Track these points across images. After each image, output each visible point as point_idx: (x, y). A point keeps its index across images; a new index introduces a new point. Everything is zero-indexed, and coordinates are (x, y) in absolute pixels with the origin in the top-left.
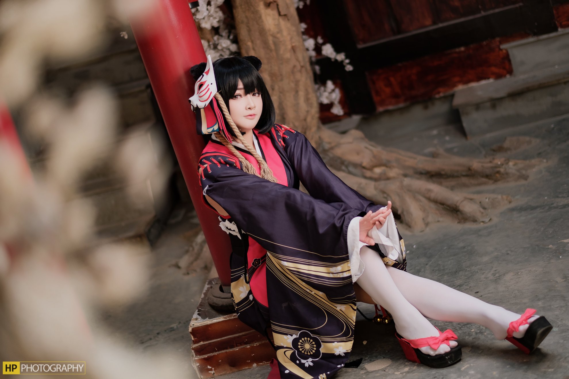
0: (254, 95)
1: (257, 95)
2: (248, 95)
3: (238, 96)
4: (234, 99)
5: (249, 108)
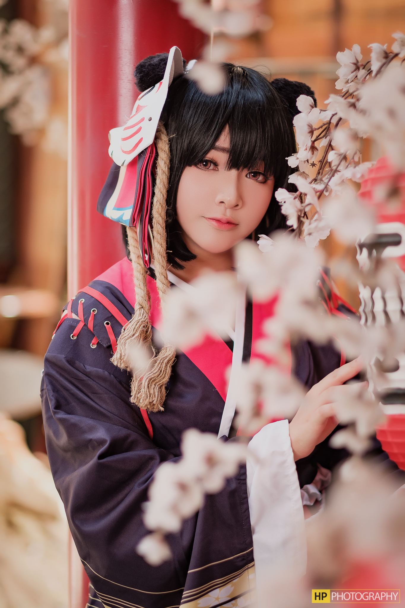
0: (251, 175)
1: (260, 178)
3: (212, 164)
4: (198, 168)
5: (222, 202)
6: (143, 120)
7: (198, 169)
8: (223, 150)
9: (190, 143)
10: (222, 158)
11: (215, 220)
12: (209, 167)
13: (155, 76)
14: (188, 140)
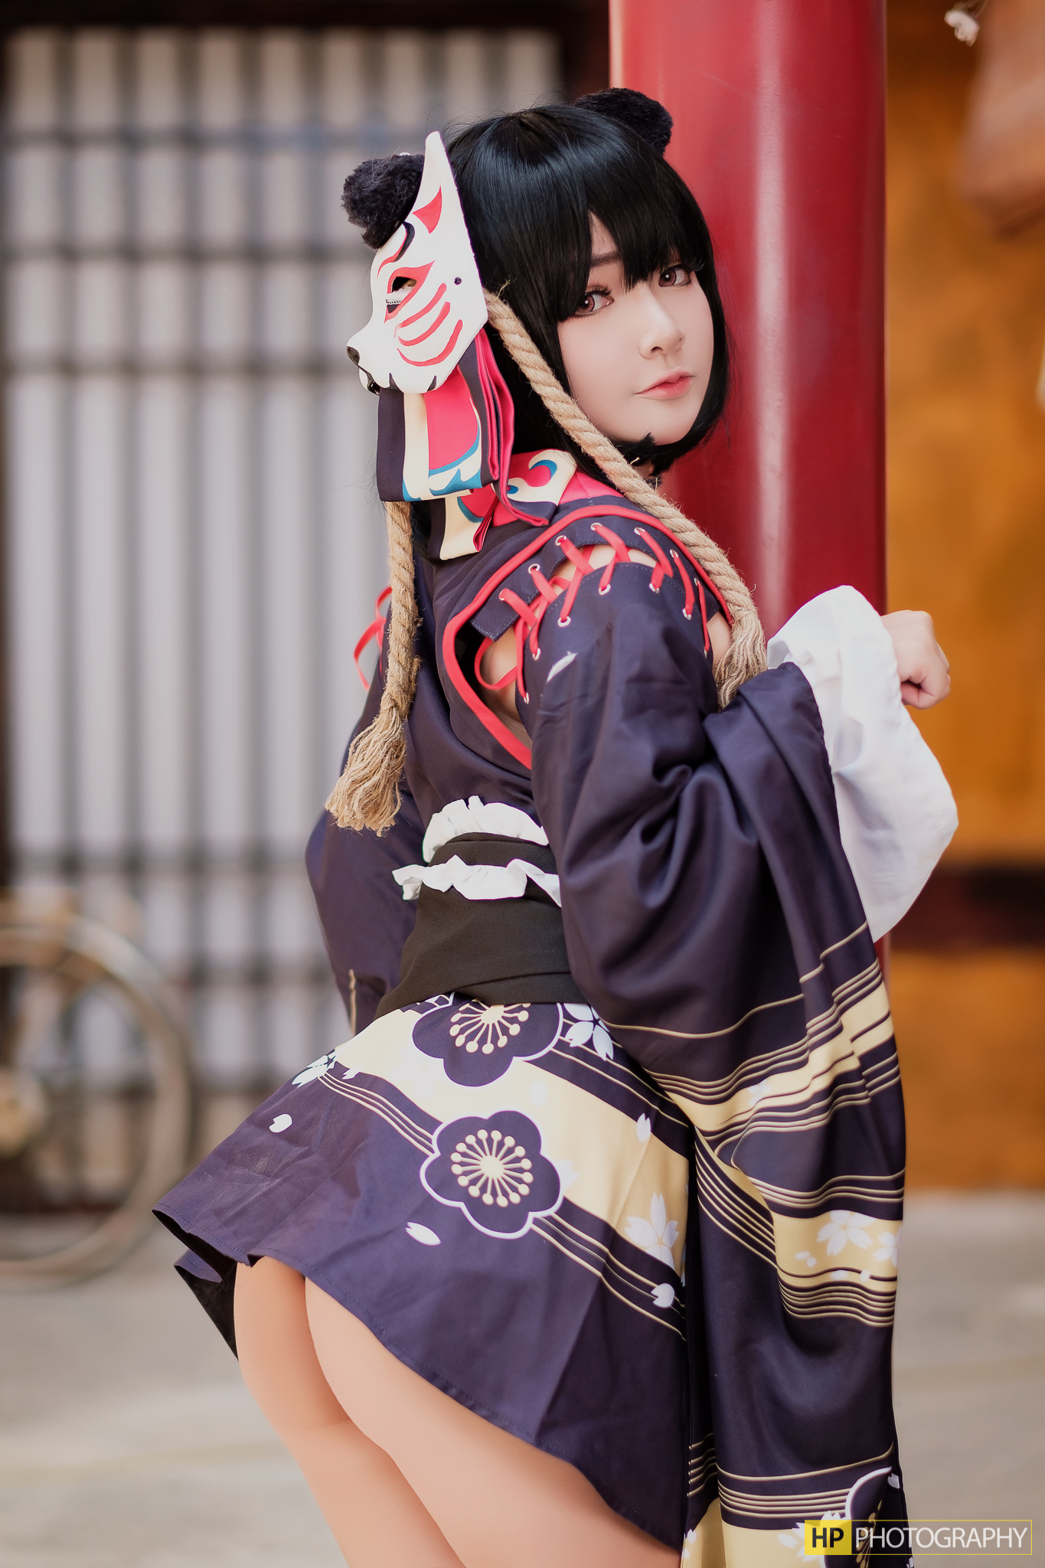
0: (666, 280)
1: (680, 276)
2: (642, 287)
3: (594, 296)
4: (578, 316)
5: (655, 349)
6: (443, 288)
7: (579, 319)
8: (606, 260)
9: (547, 279)
10: (608, 274)
11: (656, 387)
12: (592, 306)
13: (397, 207)
14: (540, 274)
